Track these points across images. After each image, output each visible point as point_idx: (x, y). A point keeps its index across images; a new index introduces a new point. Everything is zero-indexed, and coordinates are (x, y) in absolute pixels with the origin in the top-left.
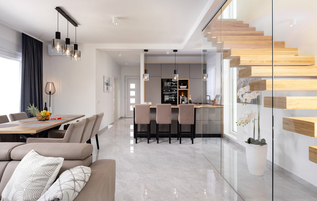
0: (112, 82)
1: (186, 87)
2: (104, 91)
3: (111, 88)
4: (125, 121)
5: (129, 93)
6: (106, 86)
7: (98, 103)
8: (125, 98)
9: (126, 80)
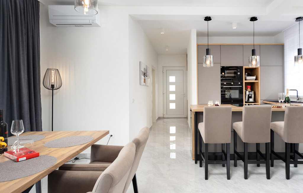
0: (150, 73)
1: (254, 77)
2: (140, 84)
3: (149, 80)
4: (164, 122)
5: (167, 88)
6: (143, 77)
7: (133, 102)
8: (163, 94)
9: (165, 71)
